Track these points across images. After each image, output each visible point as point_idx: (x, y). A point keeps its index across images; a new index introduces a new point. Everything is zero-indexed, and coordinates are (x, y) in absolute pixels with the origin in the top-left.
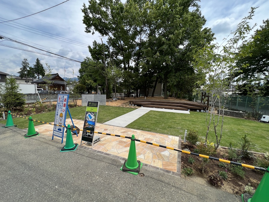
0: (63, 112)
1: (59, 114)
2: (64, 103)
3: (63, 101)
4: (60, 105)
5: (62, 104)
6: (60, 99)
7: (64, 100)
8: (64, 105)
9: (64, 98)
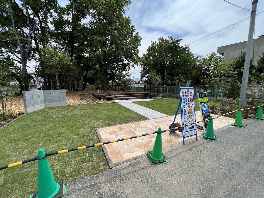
0: (192, 107)
1: (187, 111)
2: (190, 97)
3: (188, 96)
4: (185, 100)
5: (188, 98)
6: (183, 93)
7: (190, 94)
8: (191, 100)
9: (189, 92)
